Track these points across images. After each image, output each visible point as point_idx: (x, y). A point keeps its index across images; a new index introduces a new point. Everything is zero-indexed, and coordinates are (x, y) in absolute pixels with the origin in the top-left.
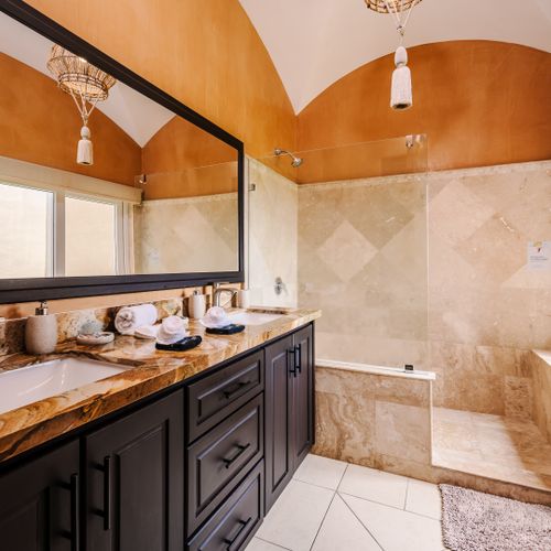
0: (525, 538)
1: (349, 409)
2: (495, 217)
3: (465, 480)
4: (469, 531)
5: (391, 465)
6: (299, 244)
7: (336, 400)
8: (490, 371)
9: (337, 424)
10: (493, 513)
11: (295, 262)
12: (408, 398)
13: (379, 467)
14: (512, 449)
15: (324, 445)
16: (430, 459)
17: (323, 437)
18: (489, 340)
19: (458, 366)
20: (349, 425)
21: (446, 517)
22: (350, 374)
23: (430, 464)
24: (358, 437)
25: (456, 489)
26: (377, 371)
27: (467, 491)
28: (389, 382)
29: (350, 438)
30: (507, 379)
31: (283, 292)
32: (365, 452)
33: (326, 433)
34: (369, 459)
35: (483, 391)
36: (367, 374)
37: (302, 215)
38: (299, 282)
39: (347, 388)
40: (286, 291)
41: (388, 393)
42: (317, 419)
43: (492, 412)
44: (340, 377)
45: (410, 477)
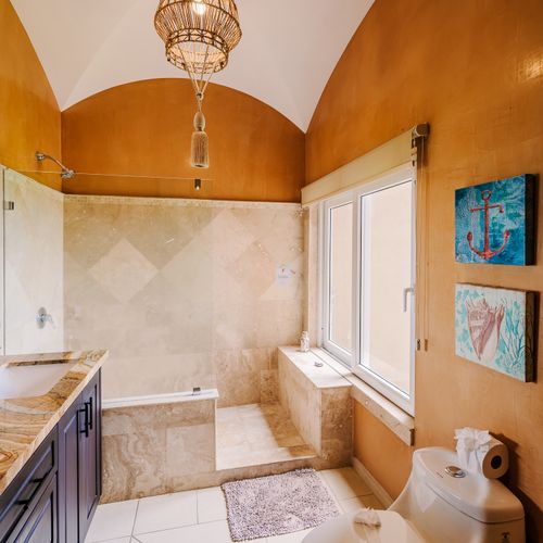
0: (283, 504)
1: (140, 445)
2: (256, 244)
3: (241, 473)
4: (248, 518)
5: (182, 484)
6: (66, 261)
7: (125, 439)
8: (250, 369)
9: (126, 464)
10: (262, 494)
11: (61, 284)
12: (197, 418)
13: (170, 491)
14: (268, 431)
15: (113, 490)
16: (215, 466)
17: (110, 483)
18: (250, 344)
19: (228, 370)
20: (140, 461)
21: (231, 513)
22: (141, 410)
23: (215, 471)
24: (149, 469)
25: (235, 484)
26: (167, 401)
27: (243, 483)
28: (179, 409)
29: (141, 473)
30: (262, 373)
31: (47, 323)
32: (156, 482)
33: (114, 476)
34: (161, 486)
35: (246, 386)
36: (159, 406)
37: (69, 229)
38: (65, 306)
39: (137, 424)
40: (52, 322)
41: (178, 419)
42: (104, 465)
43: (253, 402)
44: (130, 416)
45: (198, 488)
